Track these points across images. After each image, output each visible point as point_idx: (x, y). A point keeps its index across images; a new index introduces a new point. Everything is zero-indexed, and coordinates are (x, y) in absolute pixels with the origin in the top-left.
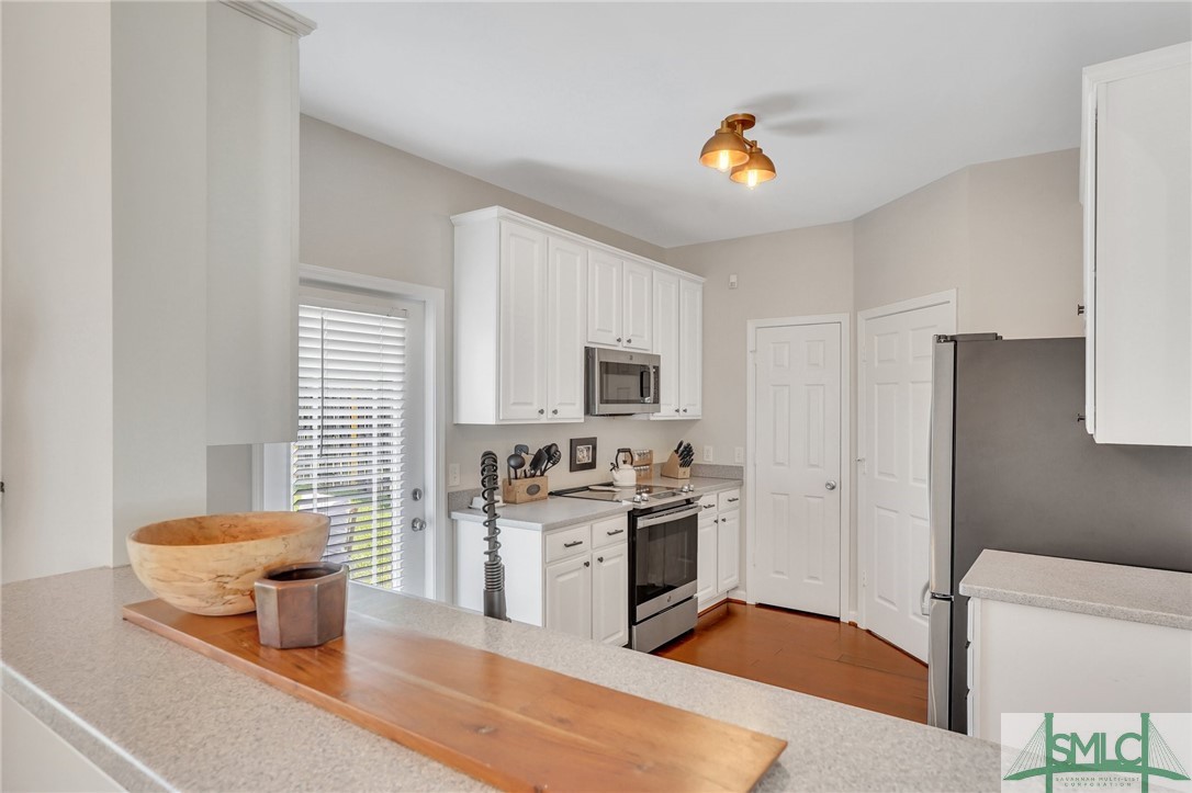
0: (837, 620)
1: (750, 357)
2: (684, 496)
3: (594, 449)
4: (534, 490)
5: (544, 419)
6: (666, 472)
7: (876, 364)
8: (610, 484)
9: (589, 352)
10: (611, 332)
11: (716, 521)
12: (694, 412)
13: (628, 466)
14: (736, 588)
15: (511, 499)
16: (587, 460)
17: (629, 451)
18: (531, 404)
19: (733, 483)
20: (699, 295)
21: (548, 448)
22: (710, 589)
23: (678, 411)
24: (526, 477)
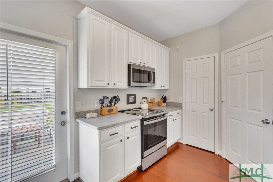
0: (214, 153)
1: (184, 70)
2: (162, 113)
3: (135, 97)
4: (110, 111)
5: (110, 87)
6: (159, 104)
7: (230, 68)
8: (140, 108)
9: (129, 65)
10: (138, 60)
11: (173, 120)
12: (167, 87)
13: (146, 103)
14: (180, 139)
15: (102, 114)
16: (133, 101)
17: (146, 98)
18: (104, 81)
19: (179, 108)
20: (168, 53)
21: (115, 97)
22: (172, 141)
23: (161, 86)
24: (108, 106)
